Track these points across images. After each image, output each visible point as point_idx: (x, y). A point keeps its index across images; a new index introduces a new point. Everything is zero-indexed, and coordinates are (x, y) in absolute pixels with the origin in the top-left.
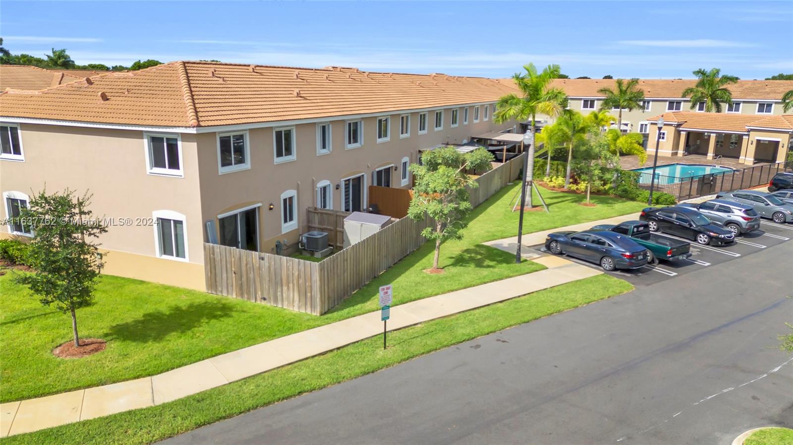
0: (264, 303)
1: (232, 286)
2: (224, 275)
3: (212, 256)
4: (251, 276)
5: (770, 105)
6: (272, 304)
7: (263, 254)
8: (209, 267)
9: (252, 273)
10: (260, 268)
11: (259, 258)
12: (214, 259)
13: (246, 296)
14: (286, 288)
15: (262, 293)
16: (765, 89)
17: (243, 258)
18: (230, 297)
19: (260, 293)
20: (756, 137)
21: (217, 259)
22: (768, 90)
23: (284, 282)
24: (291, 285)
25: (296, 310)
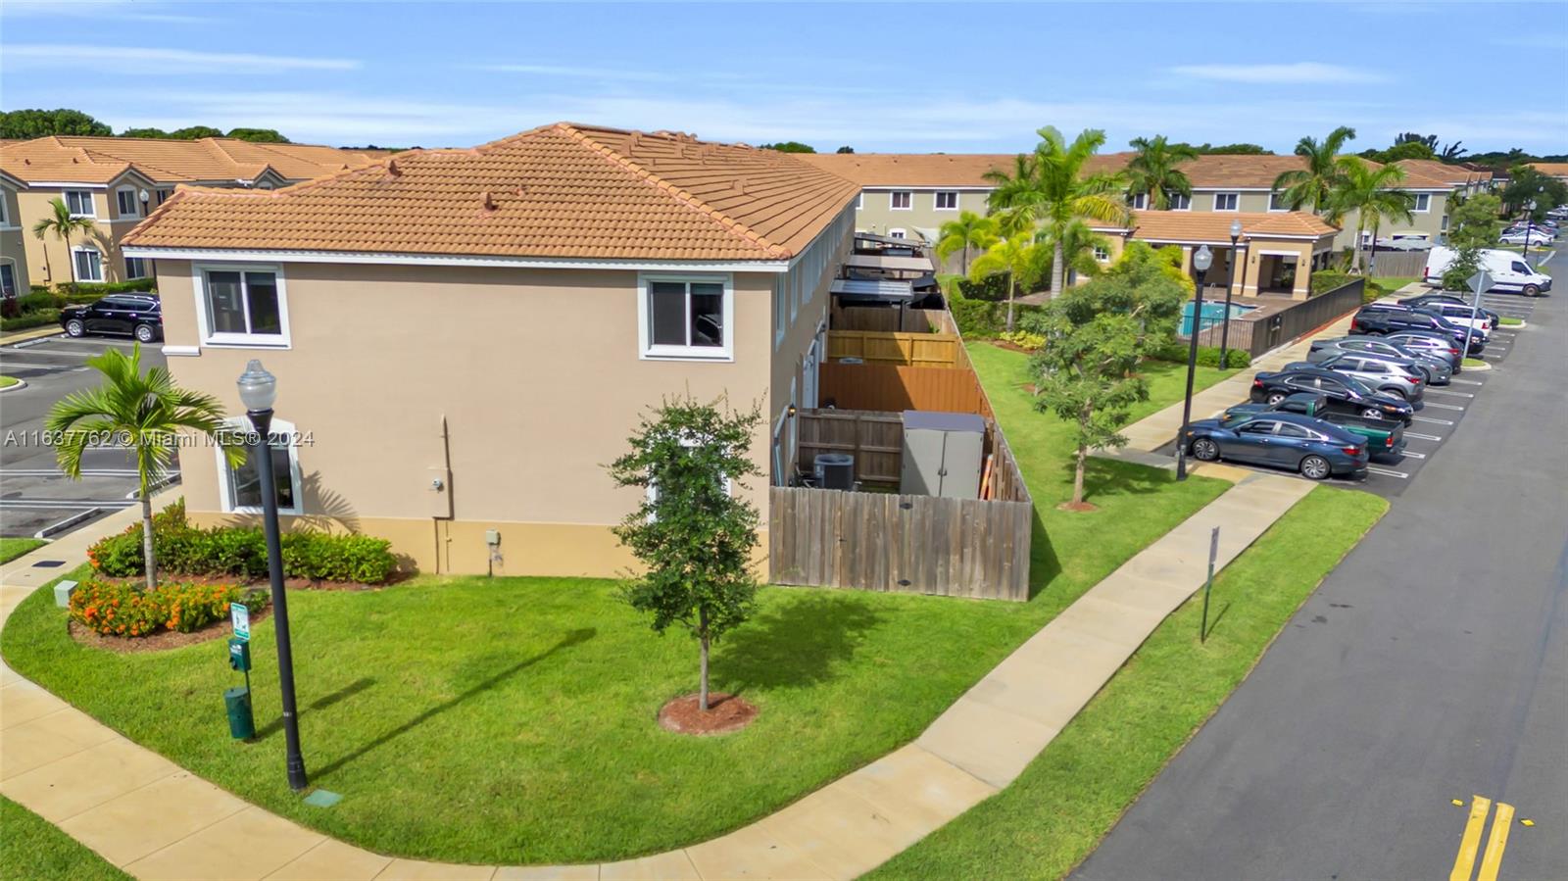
0: (903, 592)
1: (833, 566)
2: (816, 547)
3: (789, 511)
4: (880, 542)
5: (1233, 197)
6: (922, 591)
7: (908, 498)
8: (780, 534)
9: (881, 535)
10: (900, 525)
11: (901, 506)
12: (794, 516)
13: (863, 581)
14: (957, 557)
15: (901, 572)
16: (1220, 170)
17: (862, 511)
18: (826, 587)
19: (896, 572)
20: (1260, 250)
21: (802, 516)
22: (1225, 171)
23: (953, 545)
24: (968, 551)
25: (976, 596)
